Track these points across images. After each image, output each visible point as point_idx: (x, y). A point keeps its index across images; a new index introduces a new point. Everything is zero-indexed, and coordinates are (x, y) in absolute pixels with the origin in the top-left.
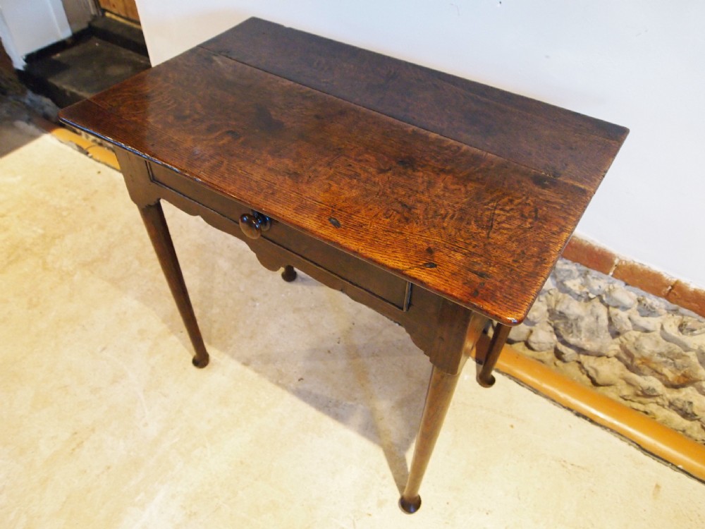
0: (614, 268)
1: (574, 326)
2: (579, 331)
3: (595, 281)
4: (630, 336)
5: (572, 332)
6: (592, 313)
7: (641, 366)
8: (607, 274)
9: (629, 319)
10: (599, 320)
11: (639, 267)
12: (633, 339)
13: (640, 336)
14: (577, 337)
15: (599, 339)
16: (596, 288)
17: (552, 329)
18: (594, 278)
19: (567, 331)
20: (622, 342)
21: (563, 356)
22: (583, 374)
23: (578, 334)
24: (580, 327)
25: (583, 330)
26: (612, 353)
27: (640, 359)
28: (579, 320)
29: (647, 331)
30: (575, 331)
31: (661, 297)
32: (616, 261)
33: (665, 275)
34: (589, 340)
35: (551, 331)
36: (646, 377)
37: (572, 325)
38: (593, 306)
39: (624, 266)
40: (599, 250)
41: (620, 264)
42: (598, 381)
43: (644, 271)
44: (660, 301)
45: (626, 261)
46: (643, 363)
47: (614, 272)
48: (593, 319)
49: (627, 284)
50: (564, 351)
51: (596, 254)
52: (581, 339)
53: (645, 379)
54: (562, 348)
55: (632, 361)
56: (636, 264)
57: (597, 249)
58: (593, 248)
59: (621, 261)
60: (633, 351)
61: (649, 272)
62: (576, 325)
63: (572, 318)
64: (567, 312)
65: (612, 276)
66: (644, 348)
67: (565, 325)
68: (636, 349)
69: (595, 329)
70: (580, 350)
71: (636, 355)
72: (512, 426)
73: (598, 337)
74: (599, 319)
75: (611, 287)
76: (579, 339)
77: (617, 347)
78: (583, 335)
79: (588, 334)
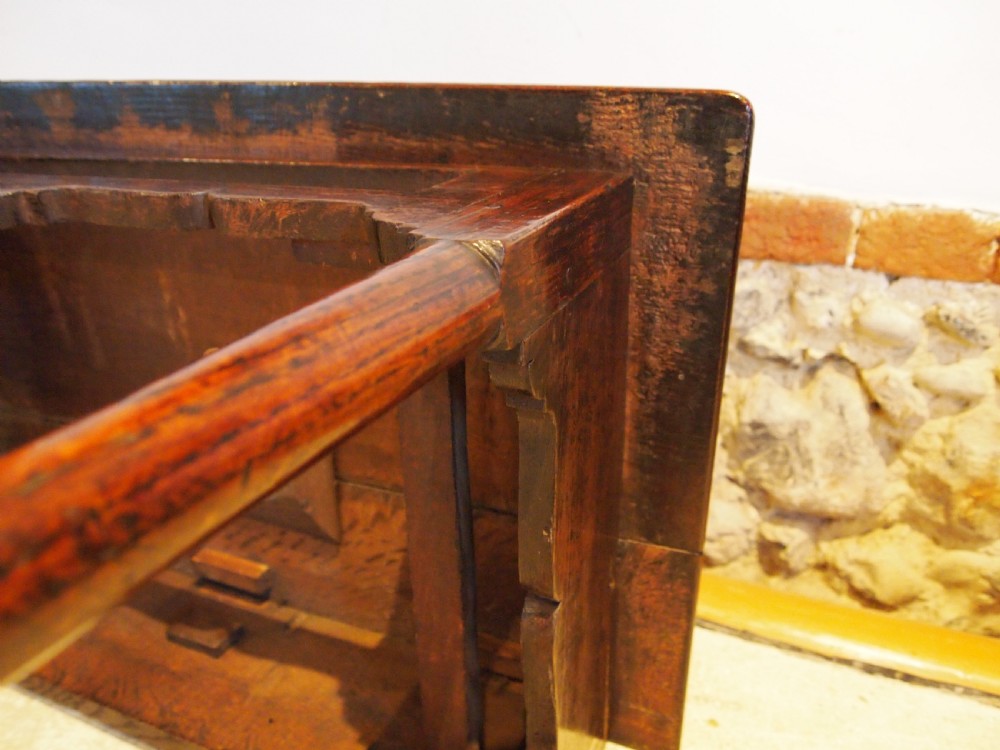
0: (854, 240)
1: (793, 454)
2: (808, 463)
3: (818, 300)
4: (927, 435)
5: (792, 472)
6: (826, 402)
7: (972, 512)
8: (841, 262)
9: (916, 385)
10: (847, 416)
11: (911, 212)
12: (938, 443)
13: (951, 426)
14: (806, 479)
15: (858, 470)
16: (823, 320)
17: (741, 492)
18: (812, 294)
19: (778, 475)
20: (912, 465)
21: (782, 555)
22: (838, 592)
23: (806, 472)
24: (807, 451)
25: (816, 456)
26: (893, 510)
27: (967, 493)
28: (801, 433)
29: (965, 403)
30: (797, 467)
31: (980, 280)
32: (856, 218)
33: (975, 216)
34: (836, 479)
35: (740, 500)
36: (990, 548)
37: (787, 454)
38: (826, 385)
39: (877, 225)
40: (811, 203)
41: (866, 222)
42: (881, 595)
43: (925, 217)
44: (980, 296)
45: (877, 211)
46: (977, 502)
47: (857, 252)
48: (832, 417)
49: (893, 278)
50: (784, 540)
51: (805, 213)
52: (816, 484)
53: (989, 554)
54: (776, 532)
55: (948, 507)
56: (902, 209)
57: (804, 203)
58: (797, 203)
59: (865, 213)
60: (945, 474)
61: (938, 217)
62: (797, 449)
63: (783, 431)
64: (769, 418)
65: (855, 266)
66: (970, 453)
67: (771, 462)
68: (951, 464)
69: (844, 441)
70: (822, 522)
71: (956, 483)
72: (713, 723)
73: (854, 463)
74: (847, 412)
75: (857, 307)
76: (811, 486)
77: (903, 487)
78: (818, 471)
79: (829, 464)
